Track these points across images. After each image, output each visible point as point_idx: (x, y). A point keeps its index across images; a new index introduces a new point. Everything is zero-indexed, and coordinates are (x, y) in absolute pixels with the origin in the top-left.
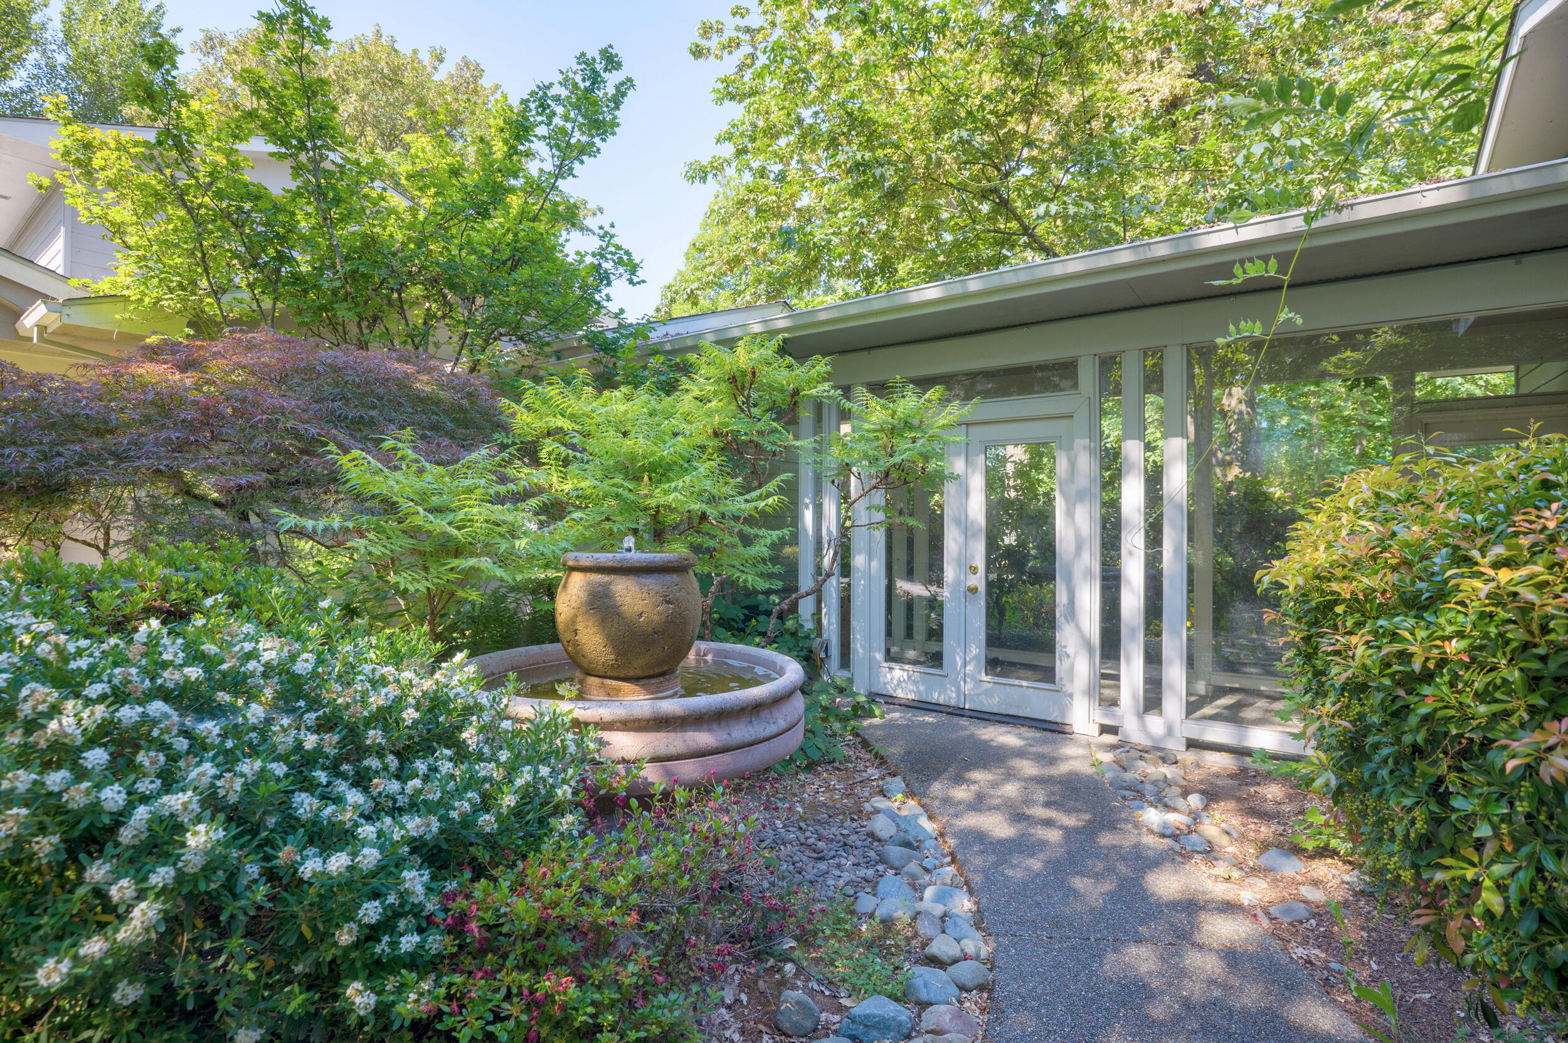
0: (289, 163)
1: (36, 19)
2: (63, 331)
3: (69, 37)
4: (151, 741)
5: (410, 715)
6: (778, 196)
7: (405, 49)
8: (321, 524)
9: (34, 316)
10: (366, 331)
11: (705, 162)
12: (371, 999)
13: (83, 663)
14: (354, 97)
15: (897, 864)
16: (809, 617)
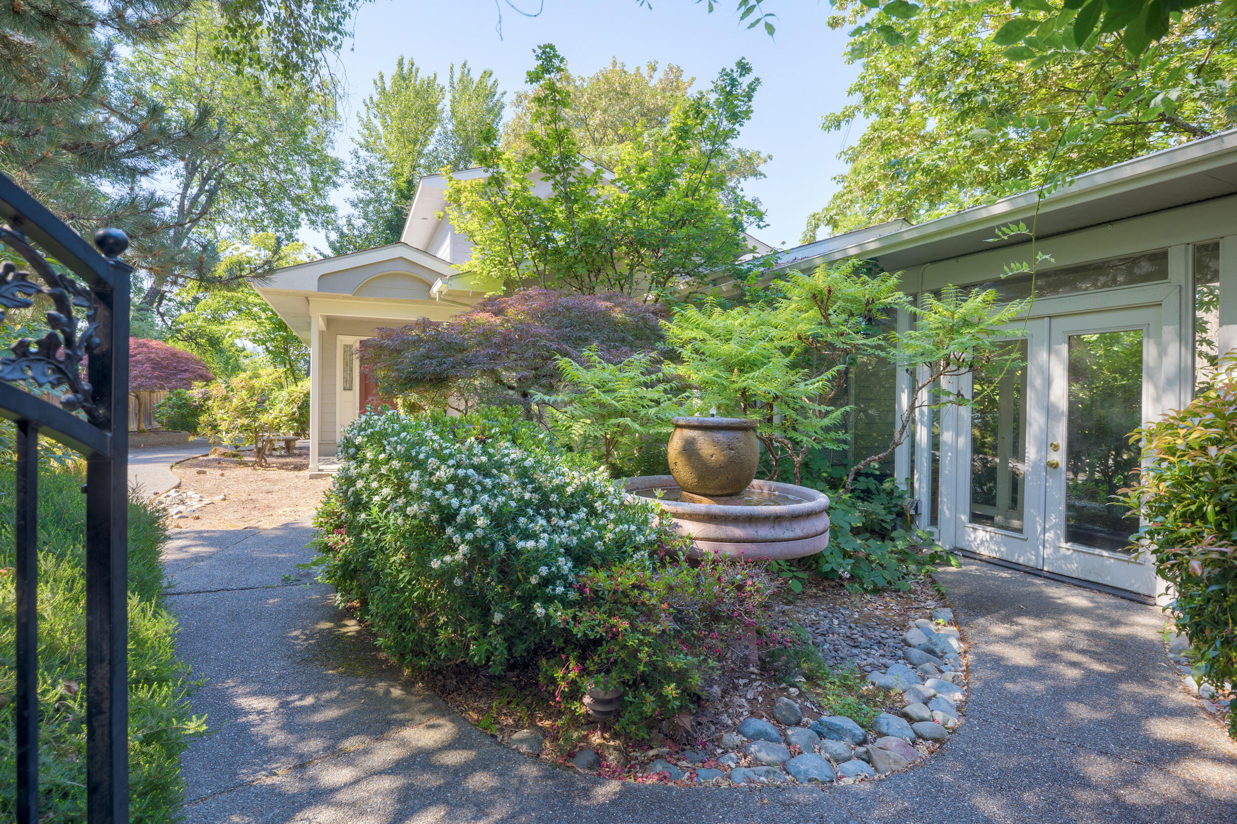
0: (552, 182)
1: (439, 107)
2: (449, 294)
3: (454, 113)
4: (469, 485)
5: (569, 490)
6: (900, 130)
7: (631, 70)
8: (552, 399)
9: (438, 286)
10: (593, 279)
11: (838, 113)
12: (544, 611)
13: (447, 451)
14: (599, 112)
15: (915, 661)
16: (903, 481)
